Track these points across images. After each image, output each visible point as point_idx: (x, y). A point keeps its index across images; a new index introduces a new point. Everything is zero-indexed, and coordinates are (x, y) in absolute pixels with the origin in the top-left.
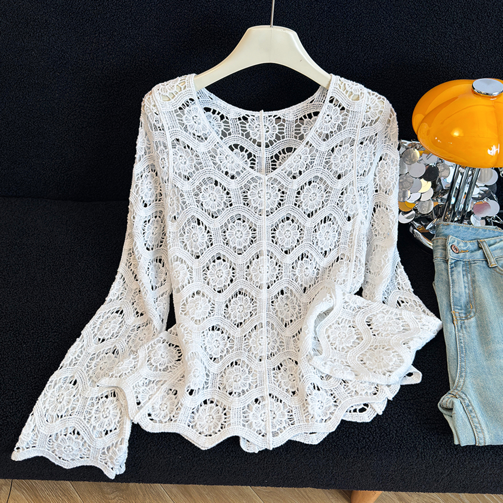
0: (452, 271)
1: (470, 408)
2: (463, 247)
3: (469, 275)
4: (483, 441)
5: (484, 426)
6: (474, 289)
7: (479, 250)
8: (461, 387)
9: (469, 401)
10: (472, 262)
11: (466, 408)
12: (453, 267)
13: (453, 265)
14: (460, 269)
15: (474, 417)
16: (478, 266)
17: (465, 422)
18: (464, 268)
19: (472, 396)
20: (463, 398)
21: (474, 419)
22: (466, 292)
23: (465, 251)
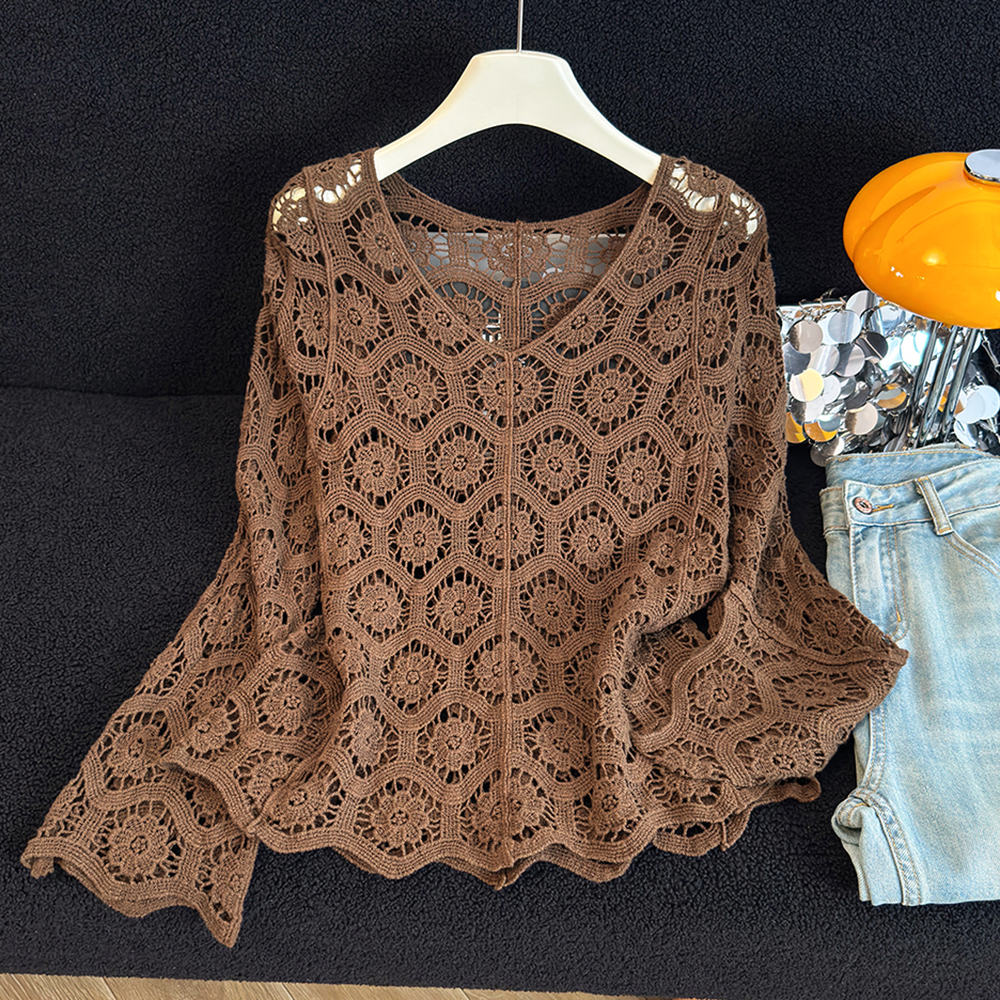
0: (857, 550)
1: (895, 826)
2: (882, 498)
3: (894, 552)
4: (916, 897)
5: (919, 865)
6: (905, 580)
7: (916, 502)
8: (877, 782)
9: (893, 812)
10: (901, 527)
11: (887, 827)
12: (859, 541)
13: (860, 536)
14: (874, 541)
15: (901, 846)
16: (913, 533)
17: (883, 855)
18: (884, 541)
19: (898, 802)
20: (880, 807)
21: (900, 851)
22: (887, 590)
23: (885, 507)
